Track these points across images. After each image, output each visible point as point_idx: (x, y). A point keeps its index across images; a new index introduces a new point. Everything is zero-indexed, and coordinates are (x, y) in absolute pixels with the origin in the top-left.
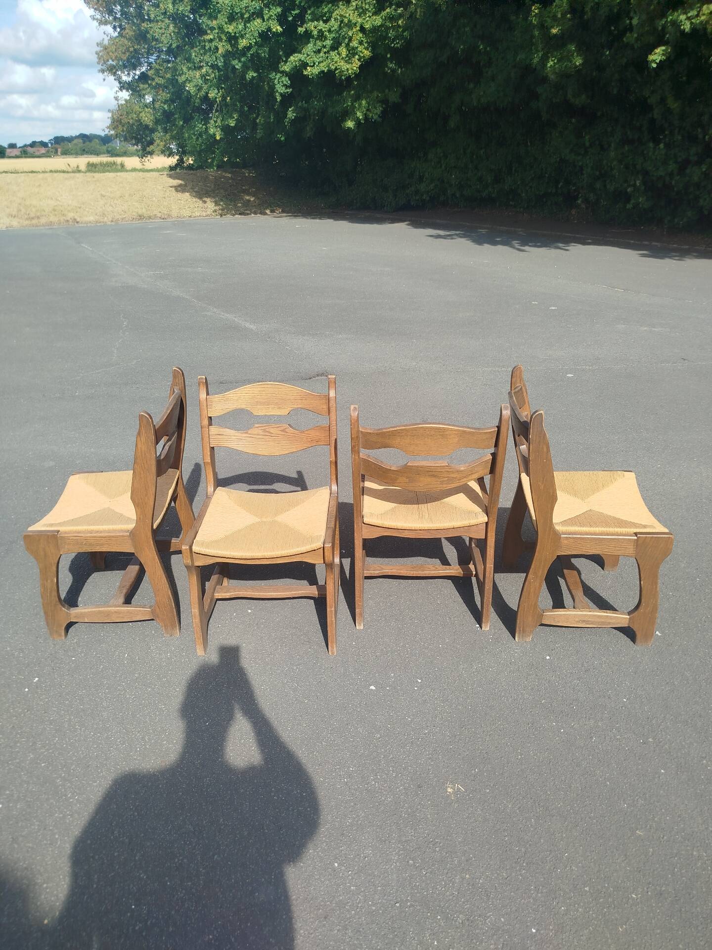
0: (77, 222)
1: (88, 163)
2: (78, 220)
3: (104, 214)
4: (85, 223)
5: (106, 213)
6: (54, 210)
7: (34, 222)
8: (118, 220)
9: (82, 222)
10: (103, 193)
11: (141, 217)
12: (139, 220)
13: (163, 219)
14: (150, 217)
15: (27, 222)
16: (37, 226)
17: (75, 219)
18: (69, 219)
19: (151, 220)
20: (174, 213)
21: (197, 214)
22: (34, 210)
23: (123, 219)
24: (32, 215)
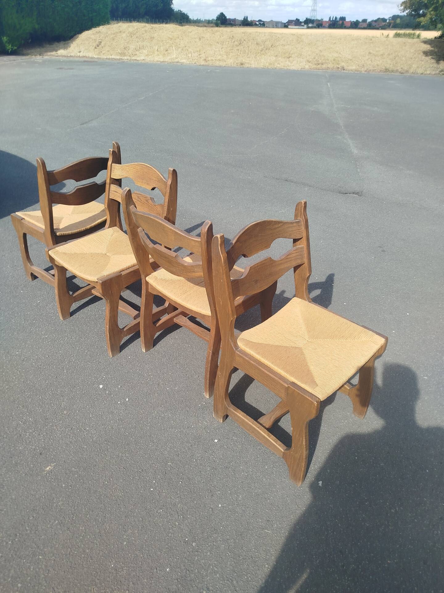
0: (344, 69)
1: (396, 33)
2: (345, 68)
3: (363, 66)
4: (349, 70)
5: (365, 65)
6: (334, 60)
7: (319, 66)
8: (370, 70)
9: (346, 70)
10: (371, 51)
11: (387, 70)
12: (384, 72)
13: (401, 73)
14: (393, 71)
15: (315, 66)
16: (319, 69)
17: (343, 67)
18: (339, 67)
19: (392, 73)
20: (411, 71)
21: (428, 72)
22: (323, 58)
23: (374, 70)
24: (320, 61)
